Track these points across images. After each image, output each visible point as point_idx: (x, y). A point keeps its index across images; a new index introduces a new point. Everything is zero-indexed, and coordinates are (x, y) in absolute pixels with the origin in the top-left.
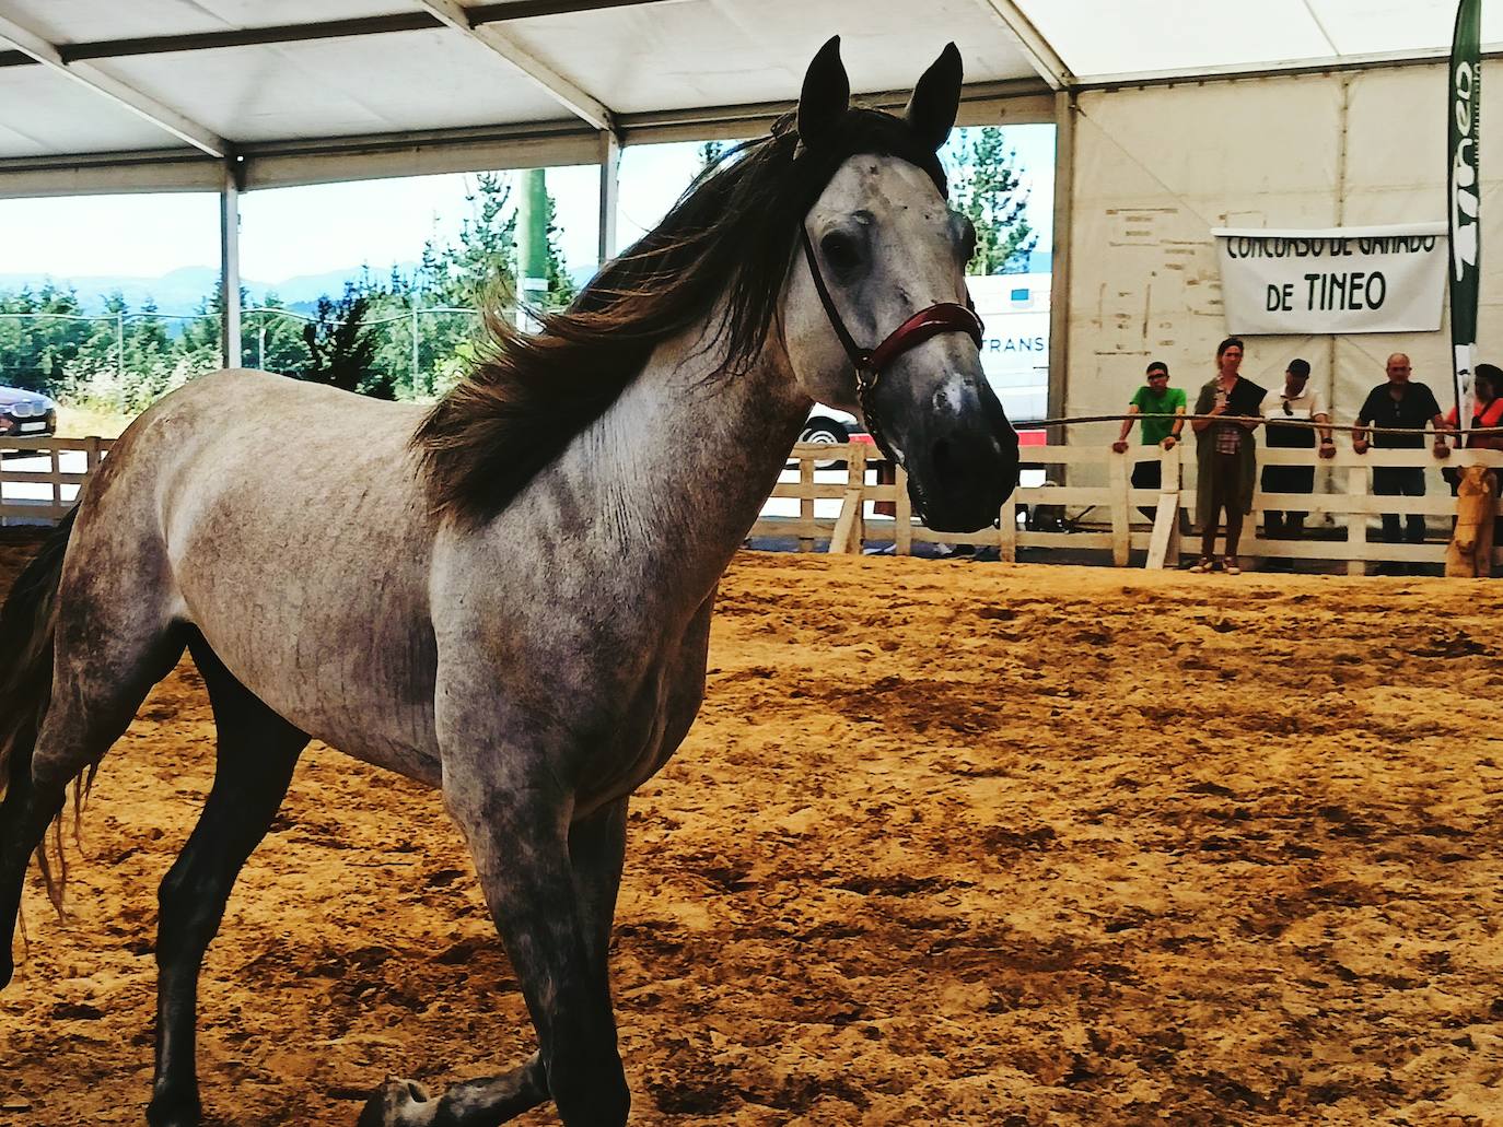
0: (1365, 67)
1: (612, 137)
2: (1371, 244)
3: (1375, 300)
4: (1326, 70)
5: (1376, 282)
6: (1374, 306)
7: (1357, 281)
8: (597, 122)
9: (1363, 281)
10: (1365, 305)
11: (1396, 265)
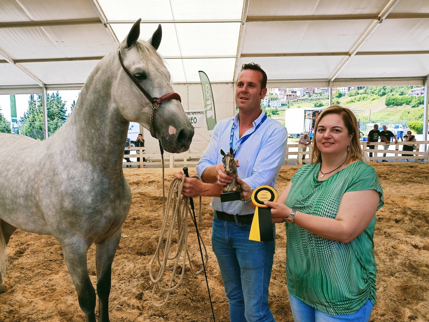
0: (191, 84)
1: (45, 89)
2: (193, 113)
3: (195, 122)
4: (184, 84)
5: (195, 119)
6: (195, 123)
7: (192, 119)
8: (41, 86)
9: (193, 119)
10: (194, 123)
11: (198, 116)
